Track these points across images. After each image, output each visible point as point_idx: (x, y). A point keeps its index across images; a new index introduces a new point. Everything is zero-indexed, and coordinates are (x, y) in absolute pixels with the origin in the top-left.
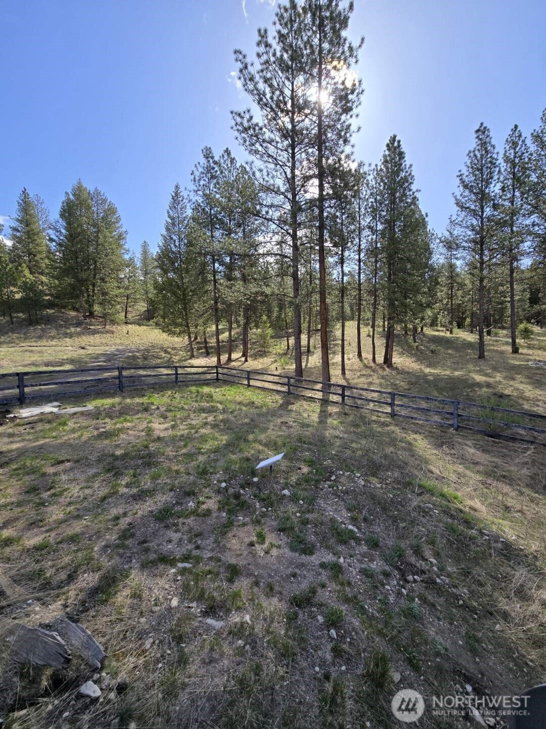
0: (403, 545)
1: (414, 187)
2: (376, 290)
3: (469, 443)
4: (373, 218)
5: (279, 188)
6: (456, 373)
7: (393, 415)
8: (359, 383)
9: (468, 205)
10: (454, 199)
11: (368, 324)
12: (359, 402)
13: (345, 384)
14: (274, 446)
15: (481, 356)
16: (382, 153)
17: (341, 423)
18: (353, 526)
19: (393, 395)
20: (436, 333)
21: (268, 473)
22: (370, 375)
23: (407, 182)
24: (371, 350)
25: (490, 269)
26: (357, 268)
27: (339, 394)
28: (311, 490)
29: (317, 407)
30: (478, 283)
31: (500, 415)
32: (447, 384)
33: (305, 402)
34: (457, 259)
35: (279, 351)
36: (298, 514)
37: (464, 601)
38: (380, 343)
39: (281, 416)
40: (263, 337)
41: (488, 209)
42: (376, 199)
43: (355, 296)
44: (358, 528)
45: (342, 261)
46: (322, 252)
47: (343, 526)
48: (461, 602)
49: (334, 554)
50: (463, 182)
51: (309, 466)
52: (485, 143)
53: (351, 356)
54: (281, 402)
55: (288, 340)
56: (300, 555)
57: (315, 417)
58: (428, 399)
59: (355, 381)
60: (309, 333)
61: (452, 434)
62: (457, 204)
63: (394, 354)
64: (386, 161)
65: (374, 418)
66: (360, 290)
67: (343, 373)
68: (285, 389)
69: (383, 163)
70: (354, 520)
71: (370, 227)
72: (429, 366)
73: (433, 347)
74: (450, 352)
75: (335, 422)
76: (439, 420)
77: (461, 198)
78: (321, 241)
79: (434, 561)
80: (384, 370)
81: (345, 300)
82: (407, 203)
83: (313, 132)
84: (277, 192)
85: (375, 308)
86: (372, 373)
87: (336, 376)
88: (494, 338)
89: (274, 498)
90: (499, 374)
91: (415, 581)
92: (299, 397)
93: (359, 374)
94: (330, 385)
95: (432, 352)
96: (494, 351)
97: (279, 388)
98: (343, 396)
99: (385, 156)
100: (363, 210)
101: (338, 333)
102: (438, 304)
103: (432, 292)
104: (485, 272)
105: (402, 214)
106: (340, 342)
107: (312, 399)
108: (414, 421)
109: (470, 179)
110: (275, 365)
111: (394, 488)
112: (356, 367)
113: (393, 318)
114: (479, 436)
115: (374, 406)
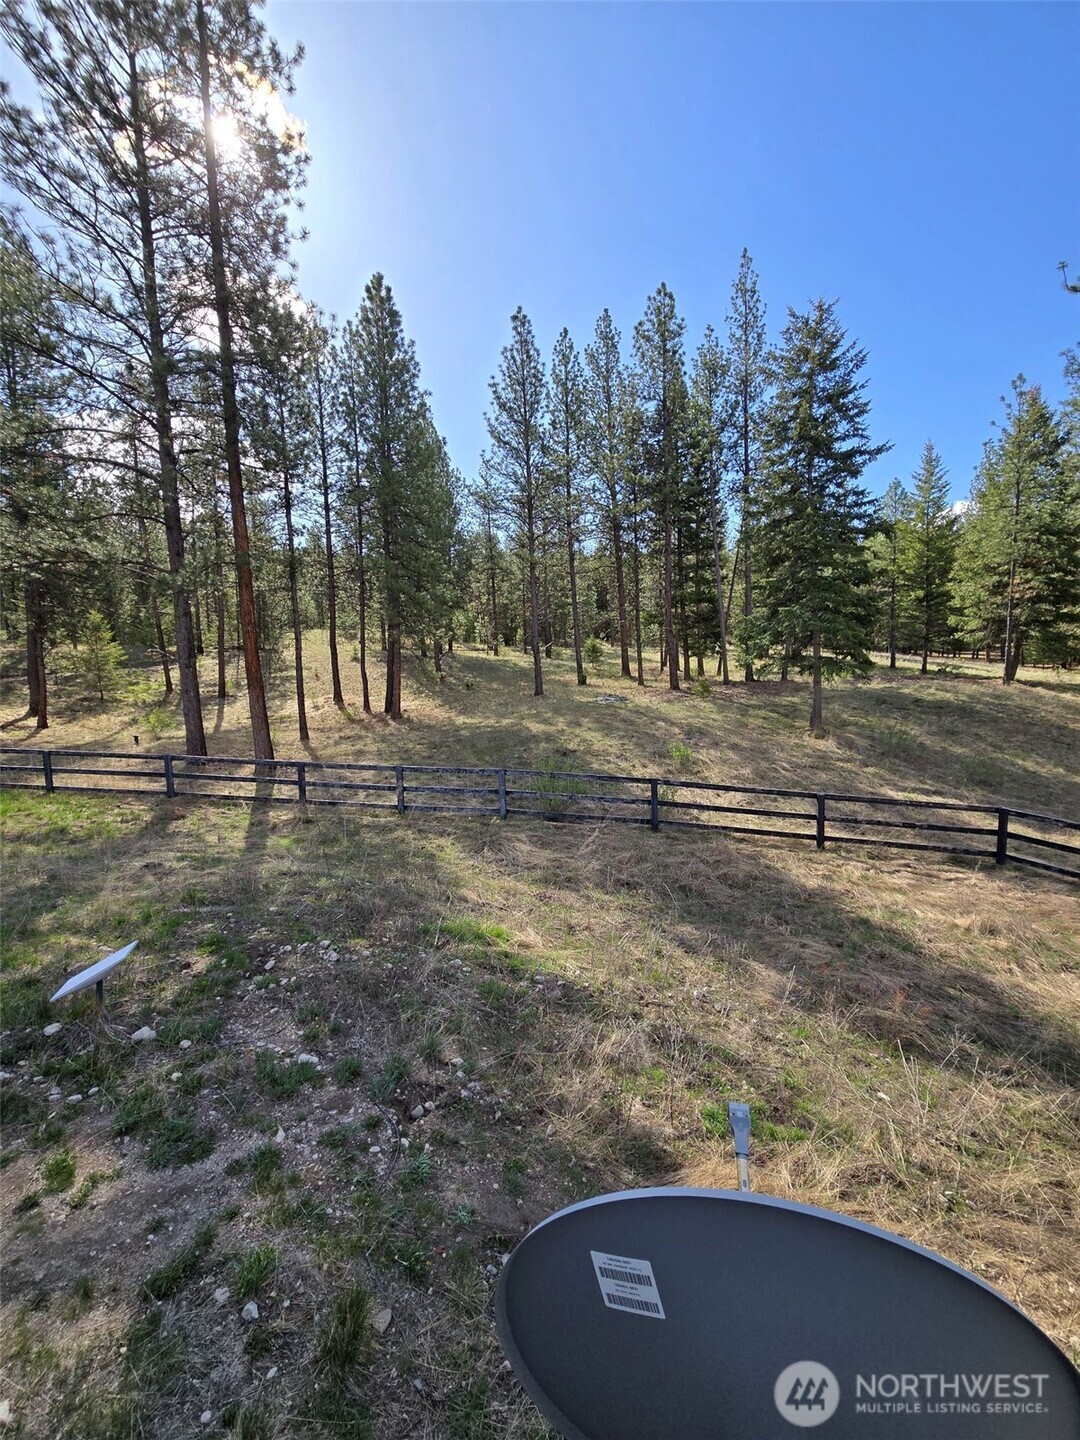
0: (405, 1054)
1: (421, 384)
2: (363, 572)
3: (522, 836)
4: (349, 427)
5: (109, 300)
6: (505, 722)
7: (402, 808)
8: (338, 755)
9: (507, 438)
10: (486, 423)
11: (354, 637)
12: (337, 792)
13: (308, 759)
14: (117, 928)
15: (539, 692)
16: (359, 303)
17: (297, 841)
18: (310, 1052)
19: (400, 772)
20: (474, 654)
21: (93, 1002)
22: (360, 737)
23: (408, 372)
24: (361, 686)
25: (545, 551)
26: (323, 522)
27: (293, 783)
28: (216, 1006)
29: (242, 816)
30: (527, 571)
31: (562, 783)
32: (490, 741)
33: (212, 810)
34: (498, 527)
35: (144, 696)
36: (175, 1076)
37: (503, 1110)
38: (377, 673)
39: (144, 852)
40: (95, 664)
41: (535, 452)
42: (351, 389)
43: (322, 579)
44: (319, 1054)
45: (287, 503)
46: (235, 474)
47: (288, 1060)
48: (498, 1114)
49: (263, 1132)
50: (499, 398)
51: (211, 953)
52: (526, 341)
53: (321, 701)
54: (148, 817)
55: (167, 672)
56: (176, 1168)
57: (237, 840)
58: (459, 771)
59: (329, 751)
60: (221, 655)
61: (497, 825)
62: (492, 432)
63: (404, 694)
64: (366, 320)
65: (367, 820)
66: (331, 568)
67: (304, 736)
68: (160, 785)
69: (361, 322)
70: (311, 1042)
71: (344, 444)
72: (462, 712)
73: (469, 678)
74: (495, 686)
75: (285, 842)
76: (479, 806)
77: (496, 424)
78: (233, 452)
79: (458, 1060)
80: (388, 725)
81: (300, 585)
82: (410, 411)
83: (198, 200)
84: (107, 310)
85: (363, 605)
86: (363, 733)
87: (287, 744)
88: (556, 662)
89: (105, 1058)
90: (561, 719)
91: (427, 1111)
92: (194, 800)
93: (337, 736)
94: (274, 766)
95: (468, 687)
96: (555, 681)
97: (143, 785)
98: (301, 784)
99: (364, 309)
100: (326, 404)
101: (289, 655)
102: (473, 604)
103: (461, 581)
104: (538, 554)
105: (402, 430)
106: (294, 673)
107: (230, 801)
108: (438, 814)
109: (507, 395)
110: (133, 731)
111: (395, 949)
112: (331, 723)
113: (398, 625)
114: (536, 823)
115: (367, 796)
